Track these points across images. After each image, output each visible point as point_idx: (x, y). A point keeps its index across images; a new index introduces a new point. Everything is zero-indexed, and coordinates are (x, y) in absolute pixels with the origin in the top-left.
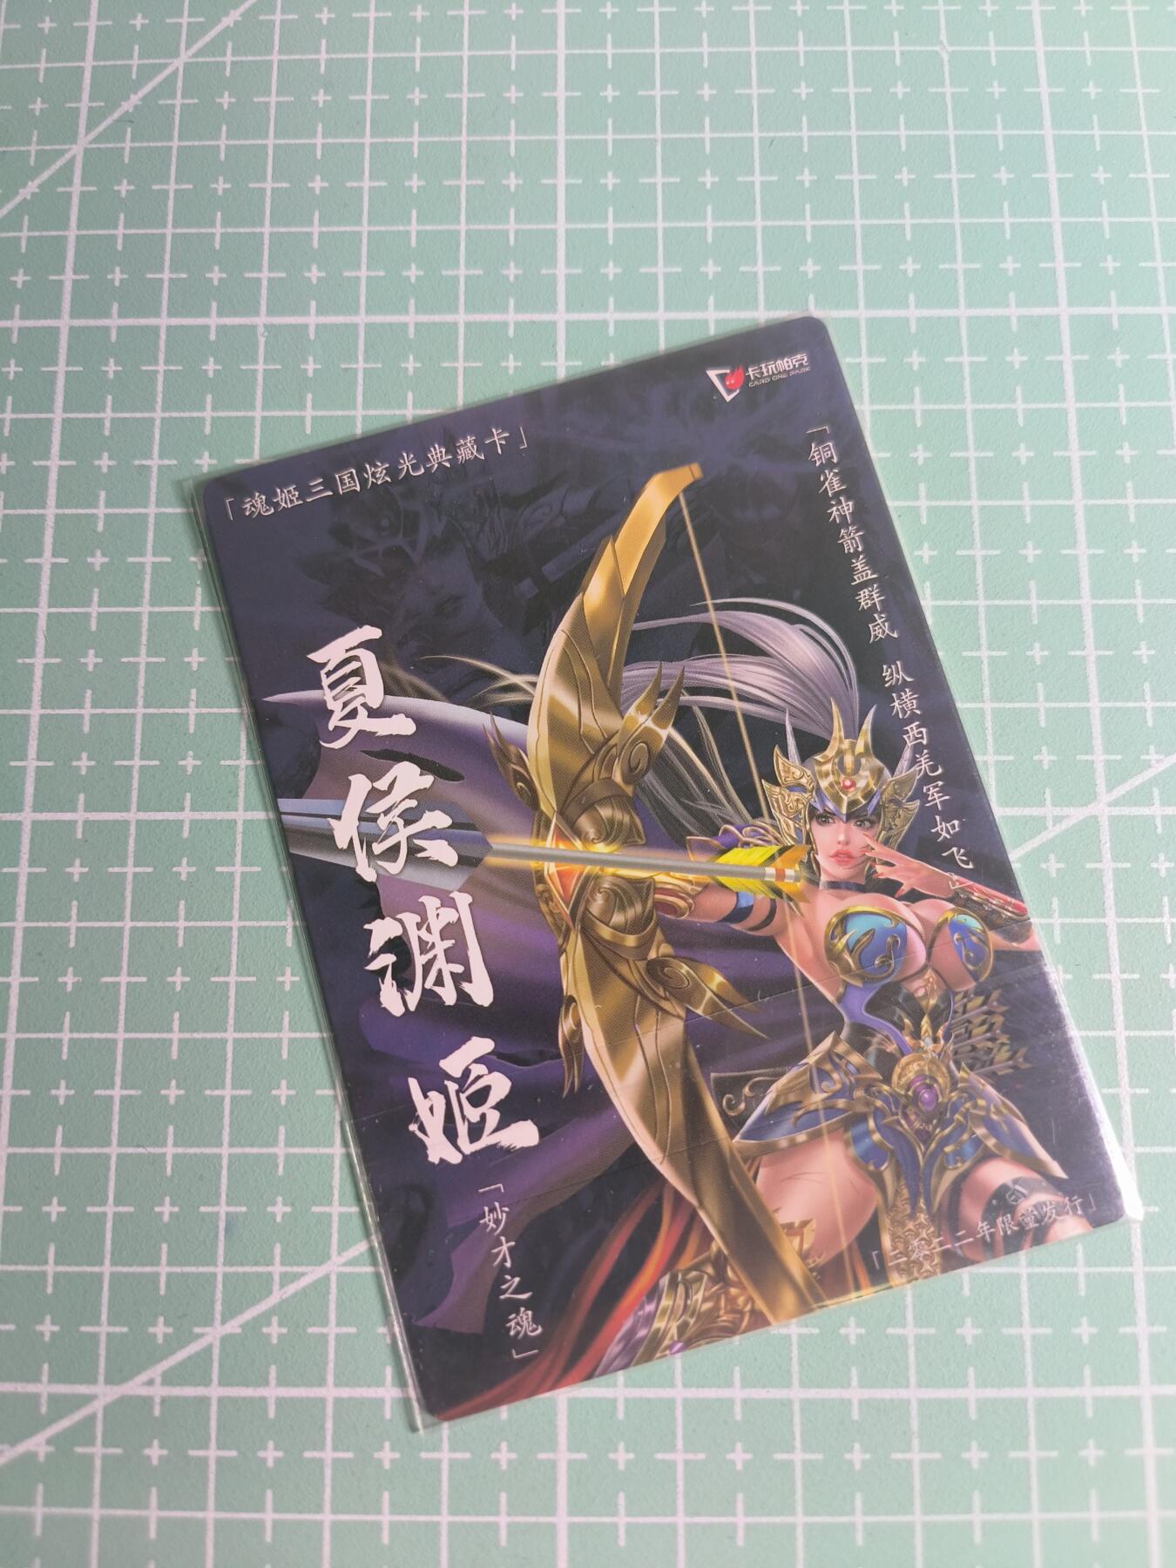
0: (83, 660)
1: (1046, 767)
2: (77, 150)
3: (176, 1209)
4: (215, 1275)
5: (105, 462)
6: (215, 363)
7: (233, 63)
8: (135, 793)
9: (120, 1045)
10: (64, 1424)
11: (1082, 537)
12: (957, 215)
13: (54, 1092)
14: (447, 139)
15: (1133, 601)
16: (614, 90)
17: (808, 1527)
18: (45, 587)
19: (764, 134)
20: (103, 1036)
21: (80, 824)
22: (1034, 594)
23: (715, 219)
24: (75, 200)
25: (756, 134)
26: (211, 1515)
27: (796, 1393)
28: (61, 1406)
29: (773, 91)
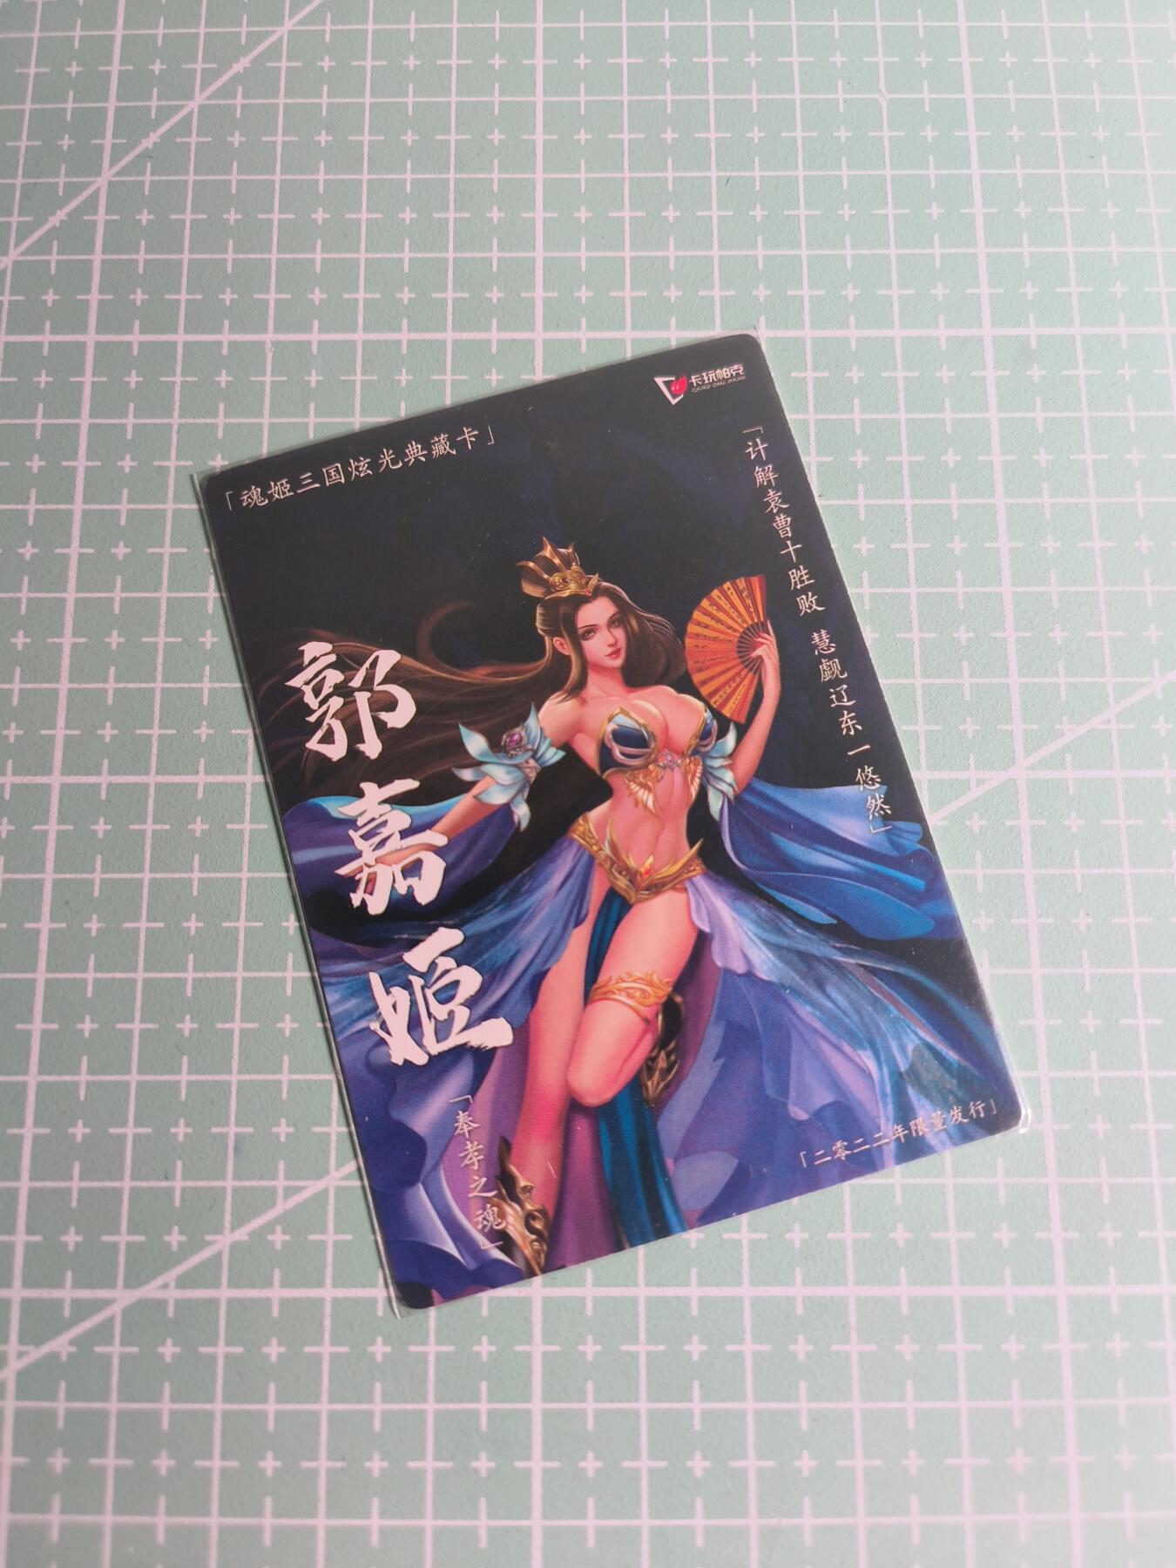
0: (107, 640)
1: (970, 736)
2: (101, 183)
3: (190, 1130)
4: (224, 1189)
5: (127, 463)
6: (227, 375)
7: (244, 106)
8: (154, 759)
9: (140, 984)
10: (87, 1325)
11: (1003, 533)
12: (893, 246)
13: (79, 1026)
14: (436, 176)
15: (1048, 589)
16: (587, 134)
17: (759, 1414)
18: (73, 574)
19: (720, 174)
20: (124, 975)
21: (104, 788)
22: (960, 583)
23: (677, 248)
24: (100, 228)
25: (714, 174)
26: (218, 1407)
27: (747, 1291)
28: (83, 1309)
29: (729, 135)
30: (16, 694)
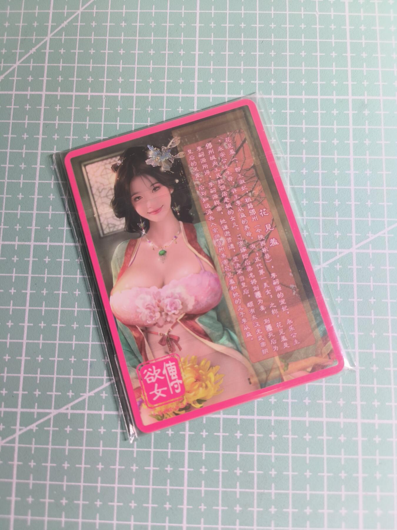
0: (49, 197)
1: (338, 237)
2: (47, 39)
3: (75, 359)
4: (87, 379)
5: (56, 137)
6: (90, 107)
7: (96, 12)
9: (60, 312)
10: (42, 421)
11: (352, 168)
12: (319, 66)
13: (40, 325)
14: (162, 38)
15: (366, 188)
16: (214, 24)
17: (258, 456)
18: (38, 174)
19: (260, 39)
20: (55, 309)
21: (48, 246)
22: (336, 185)
23: (244, 66)
24: (47, 55)
25: (258, 39)
26: (84, 448)
27: (256, 417)
28: (41, 415)
29: (263, 26)
30: (19, 214)
